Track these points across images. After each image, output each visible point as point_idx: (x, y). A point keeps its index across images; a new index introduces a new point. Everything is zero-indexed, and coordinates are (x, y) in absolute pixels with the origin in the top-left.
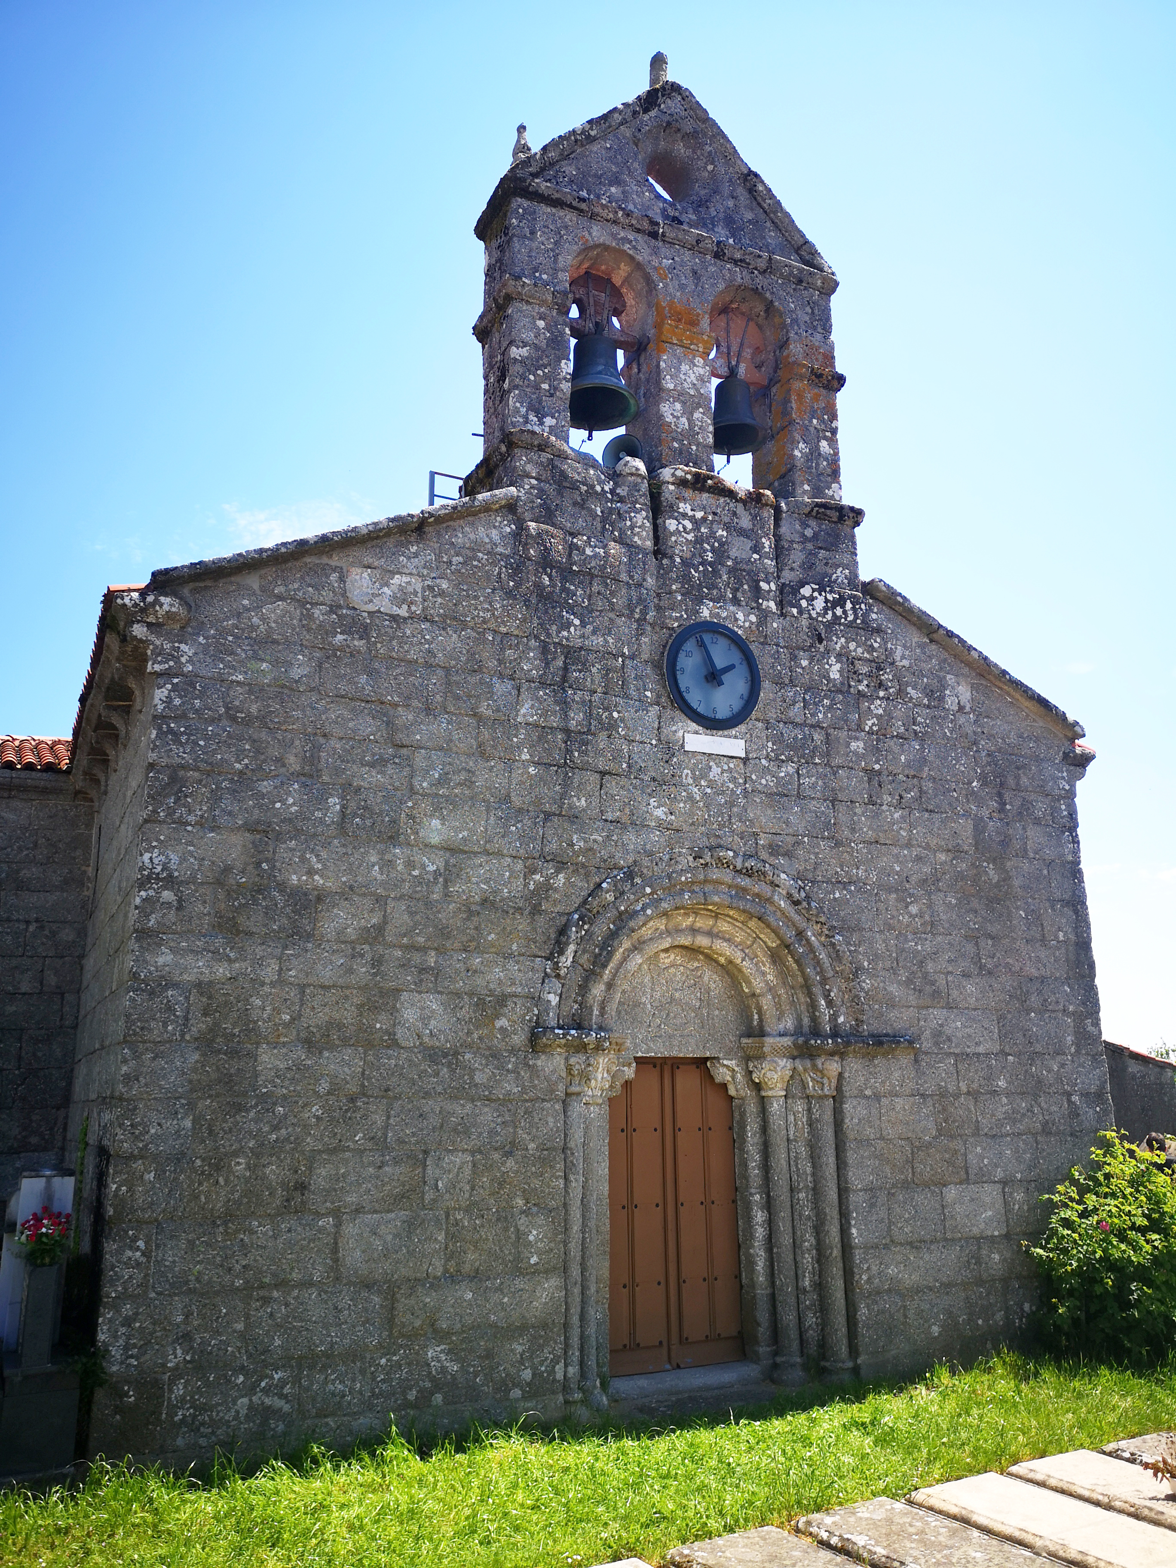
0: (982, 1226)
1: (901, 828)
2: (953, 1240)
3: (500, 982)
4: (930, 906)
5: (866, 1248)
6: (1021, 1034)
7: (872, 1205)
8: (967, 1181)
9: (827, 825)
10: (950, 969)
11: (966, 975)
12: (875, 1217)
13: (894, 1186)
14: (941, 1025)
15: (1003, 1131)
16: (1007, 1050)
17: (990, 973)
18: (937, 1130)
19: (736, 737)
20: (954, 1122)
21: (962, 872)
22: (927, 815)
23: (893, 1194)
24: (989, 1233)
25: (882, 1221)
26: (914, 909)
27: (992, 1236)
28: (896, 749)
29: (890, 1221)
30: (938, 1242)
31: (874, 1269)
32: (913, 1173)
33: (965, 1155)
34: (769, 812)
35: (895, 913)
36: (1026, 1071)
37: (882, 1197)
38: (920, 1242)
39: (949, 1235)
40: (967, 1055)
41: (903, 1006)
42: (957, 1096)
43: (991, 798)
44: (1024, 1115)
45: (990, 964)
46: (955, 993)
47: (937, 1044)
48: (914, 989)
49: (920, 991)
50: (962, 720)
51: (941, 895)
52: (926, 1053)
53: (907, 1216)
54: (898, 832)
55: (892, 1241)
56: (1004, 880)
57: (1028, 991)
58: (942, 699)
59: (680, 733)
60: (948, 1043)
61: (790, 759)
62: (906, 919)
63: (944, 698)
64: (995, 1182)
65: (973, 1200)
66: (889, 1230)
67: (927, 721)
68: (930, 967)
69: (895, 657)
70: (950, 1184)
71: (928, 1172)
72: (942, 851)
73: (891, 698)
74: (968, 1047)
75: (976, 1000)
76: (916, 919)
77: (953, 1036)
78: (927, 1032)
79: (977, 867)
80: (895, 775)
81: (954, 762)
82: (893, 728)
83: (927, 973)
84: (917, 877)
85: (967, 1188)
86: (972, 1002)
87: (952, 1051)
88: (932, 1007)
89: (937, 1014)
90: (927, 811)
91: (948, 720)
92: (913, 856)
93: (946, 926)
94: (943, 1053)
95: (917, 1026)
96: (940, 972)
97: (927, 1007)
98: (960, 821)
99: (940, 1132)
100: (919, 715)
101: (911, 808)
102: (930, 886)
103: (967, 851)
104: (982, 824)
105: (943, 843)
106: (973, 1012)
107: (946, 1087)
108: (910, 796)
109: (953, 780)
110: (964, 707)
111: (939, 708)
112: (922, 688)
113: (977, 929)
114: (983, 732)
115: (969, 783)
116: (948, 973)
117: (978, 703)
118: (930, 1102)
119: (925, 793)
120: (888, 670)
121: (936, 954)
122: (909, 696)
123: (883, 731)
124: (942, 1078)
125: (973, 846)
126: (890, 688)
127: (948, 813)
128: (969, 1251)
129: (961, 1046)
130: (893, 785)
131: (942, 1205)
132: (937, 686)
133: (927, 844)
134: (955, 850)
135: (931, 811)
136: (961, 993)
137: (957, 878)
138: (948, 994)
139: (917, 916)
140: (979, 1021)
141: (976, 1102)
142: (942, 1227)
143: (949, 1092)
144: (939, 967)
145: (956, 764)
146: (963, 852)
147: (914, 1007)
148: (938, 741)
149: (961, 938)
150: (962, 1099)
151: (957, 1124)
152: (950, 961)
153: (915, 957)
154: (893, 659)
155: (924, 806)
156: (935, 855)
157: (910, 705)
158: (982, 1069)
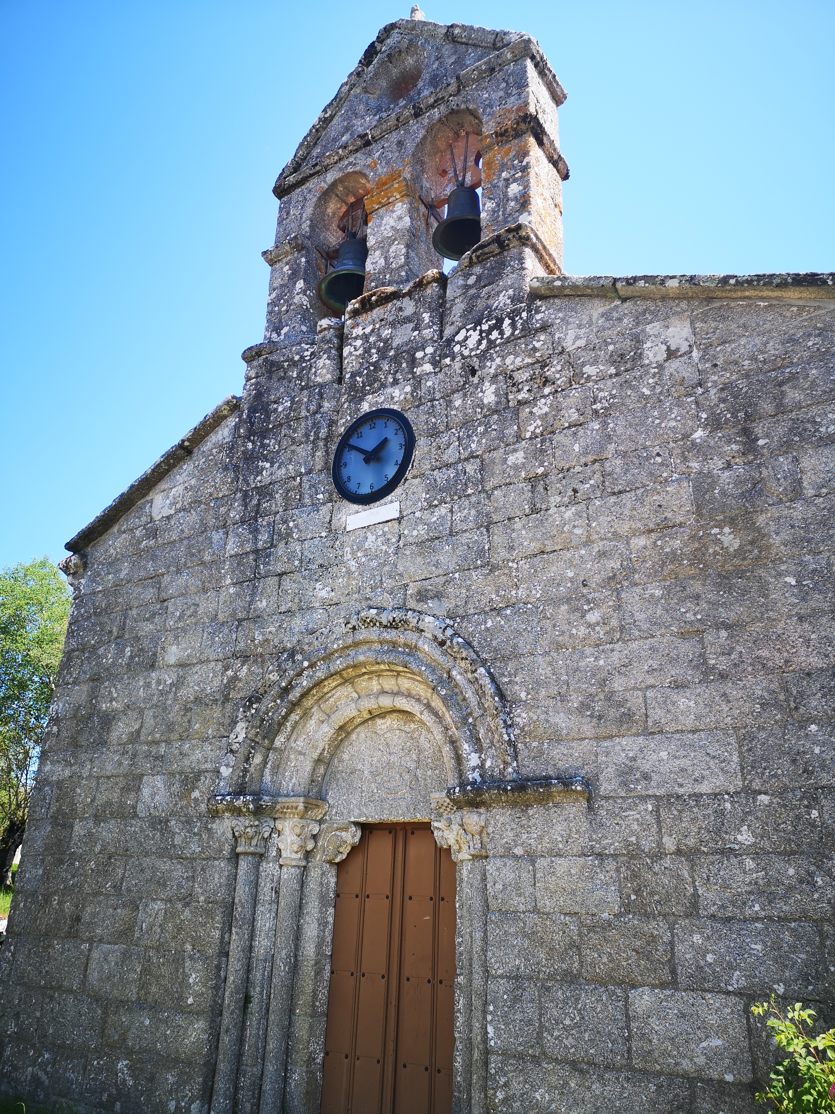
0: (701, 1060)
1: (574, 527)
2: (644, 1072)
3: (199, 762)
4: (618, 608)
5: (505, 1054)
6: (786, 761)
7: (516, 999)
8: (673, 984)
9: (481, 553)
10: (651, 681)
11: (678, 686)
12: (518, 1016)
13: (551, 977)
14: (634, 759)
15: (748, 912)
16: (756, 785)
17: (723, 676)
18: (623, 904)
19: (391, 502)
20: (652, 894)
21: (673, 552)
22: (613, 499)
23: (548, 990)
24: (715, 1076)
25: (529, 1022)
26: (593, 617)
27: (722, 1082)
28: (567, 441)
29: (541, 1026)
30: (619, 1070)
31: (516, 1087)
32: (581, 963)
33: (672, 943)
34: (419, 559)
35: (565, 627)
36: (798, 817)
37: (531, 991)
38: (588, 1063)
39: (637, 1063)
40: (678, 797)
41: (573, 740)
42: (659, 855)
43: (729, 442)
44: (790, 888)
45: (723, 664)
46: (657, 714)
47: (624, 784)
48: (592, 716)
49: (600, 718)
51: (638, 590)
52: (607, 798)
53: (567, 1022)
54: (571, 532)
55: (544, 1053)
56: (752, 543)
57: (801, 694)
58: (639, 356)
59: (344, 519)
60: (643, 783)
61: (443, 501)
62: (582, 631)
63: (642, 354)
64: (728, 993)
65: (684, 1016)
66: (540, 1037)
67: (614, 392)
68: (618, 684)
69: (564, 345)
70: (641, 986)
71: (605, 964)
72: (640, 535)
73: (560, 389)
74: (681, 786)
75: (698, 718)
76: (597, 628)
77: (653, 771)
78: (609, 769)
79: (700, 538)
80: (568, 470)
81: (657, 421)
82: (563, 420)
83: (613, 693)
84: (599, 577)
85: (673, 995)
86: (689, 722)
87: (650, 792)
88: (618, 736)
89: (627, 745)
90: (614, 494)
91: (648, 377)
92: (594, 553)
93: (644, 627)
94: (634, 797)
95: (594, 763)
96: (634, 688)
97: (611, 737)
98: (668, 489)
99: (627, 907)
100: (600, 390)
101: (590, 498)
102: (620, 583)
103: (681, 523)
104: (709, 480)
105: (639, 525)
106: (690, 736)
107: (638, 844)
108: (588, 486)
109: (657, 442)
110: (678, 350)
111: (633, 369)
112: (607, 358)
113: (700, 620)
114: (715, 365)
115: (686, 436)
116: (648, 688)
117: (707, 334)
118: (611, 865)
119: (610, 474)
120: (555, 363)
121: (627, 666)
122: (585, 376)
123: (550, 429)
124: (631, 830)
125: (693, 513)
126: (559, 379)
127: (648, 485)
128: (674, 1096)
129: (668, 786)
130: (564, 482)
131: (627, 1016)
132: (631, 346)
133: (615, 534)
134: (661, 527)
135: (620, 492)
136: (668, 711)
137: (664, 563)
138: (647, 716)
139: (598, 624)
140: (701, 747)
141: (693, 866)
142: (626, 1049)
143: (643, 851)
144: (633, 682)
145: (660, 423)
146: (674, 526)
147: (591, 739)
148: (630, 408)
149: (672, 638)
150: (667, 862)
151: (656, 897)
152: (651, 671)
153: (594, 675)
154: (562, 347)
155: (609, 490)
156: (628, 543)
157: (588, 384)
158: (704, 816)
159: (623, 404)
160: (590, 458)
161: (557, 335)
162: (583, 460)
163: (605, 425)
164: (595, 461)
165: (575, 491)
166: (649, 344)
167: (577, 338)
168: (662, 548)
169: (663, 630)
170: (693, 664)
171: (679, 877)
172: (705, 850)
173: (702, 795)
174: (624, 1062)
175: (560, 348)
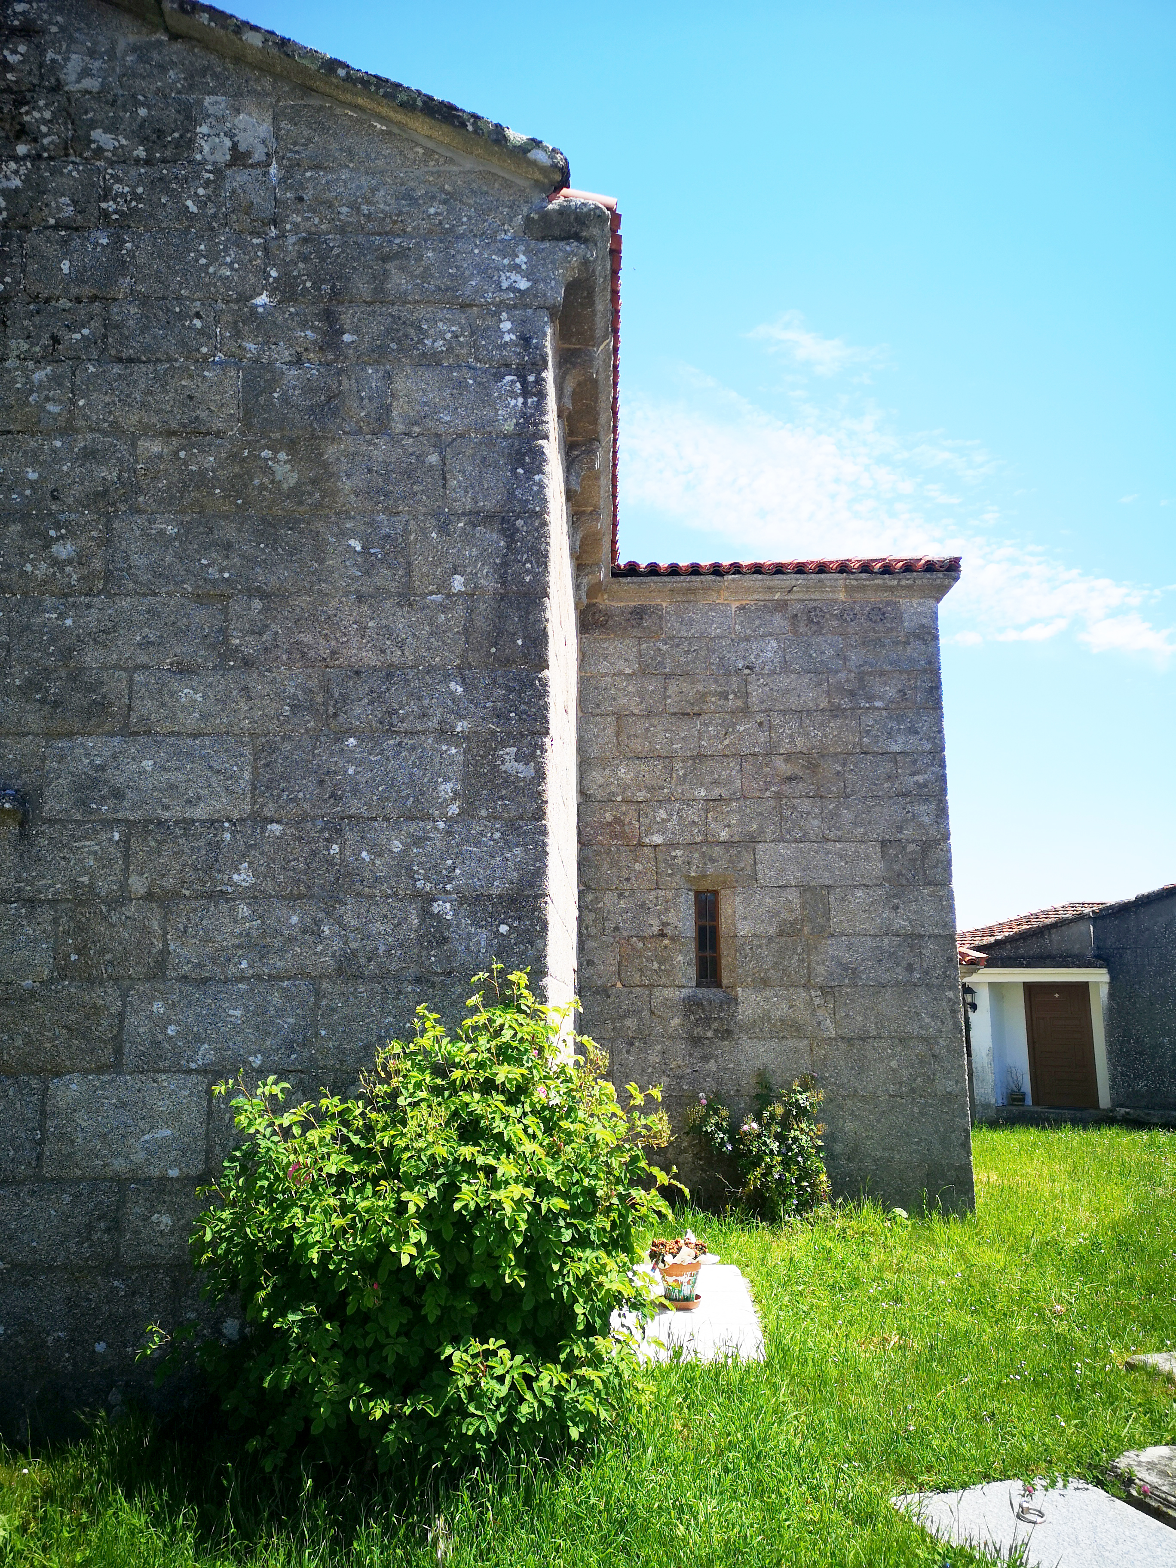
0: (139, 1157)
1: (48, 399)
2: (58, 1181)
4: (106, 542)
6: (310, 783)
8: (115, 1067)
10: (143, 659)
11: (183, 670)
14: (102, 768)
15: (232, 970)
16: (268, 812)
17: (247, 663)
18: (56, 967)
20: (102, 952)
21: (202, 473)
22: (117, 369)
24: (156, 1173)
26: (63, 550)
27: (164, 1179)
28: (50, 250)
30: (21, 1183)
33: (121, 1015)
36: (314, 853)
39: (48, 1171)
40: (160, 823)
41: (7, 734)
42: (120, 900)
43: (304, 325)
44: (291, 939)
45: (250, 647)
46: (145, 706)
47: (82, 802)
48: (43, 701)
49: (56, 704)
50: (239, 178)
51: (141, 520)
52: (51, 822)
54: (41, 407)
56: (314, 482)
57: (344, 697)
58: (187, 143)
60: (111, 802)
62: (43, 569)
63: (191, 141)
64: (190, 1071)
65: (124, 1105)
67: (140, 190)
68: (92, 658)
69: (62, 76)
70: (69, 1073)
71: (19, 1048)
72: (153, 436)
73: (45, 155)
74: (166, 808)
75: (204, 717)
76: (68, 569)
77: (128, 787)
78: (60, 781)
79: (244, 460)
80: (47, 301)
81: (203, 261)
82: (46, 211)
83: (82, 670)
84: (80, 488)
85: (113, 1080)
86: (191, 721)
87: (120, 816)
88: (83, 735)
89: (93, 747)
90: (120, 360)
91: (197, 182)
92: (76, 450)
93: (144, 578)
94: (95, 821)
95: (36, 770)
96: (116, 667)
97: (70, 735)
98: (206, 373)
99: (63, 971)
100: (119, 180)
101: (79, 358)
102: (113, 504)
103: (219, 432)
104: (268, 376)
105: (154, 420)
106: (189, 741)
107: (91, 886)
108: (78, 336)
109: (197, 295)
110: (248, 154)
111: (175, 162)
112: (135, 127)
113: (227, 580)
114: (301, 199)
115: (245, 298)
116: (137, 668)
117: (295, 144)
118: (46, 915)
119: (117, 327)
120: (41, 103)
121: (110, 633)
122: (93, 146)
123: (20, 220)
124: (84, 867)
125: (239, 421)
126: (45, 135)
127: (176, 360)
128: (96, 1205)
129: (147, 807)
130: (37, 319)
131: (43, 1113)
132: (176, 121)
133: (114, 424)
134: (188, 430)
135: (130, 360)
136: (163, 704)
137: (186, 486)
138: (130, 708)
139: (70, 562)
140: (202, 757)
141: (167, 914)
142: (35, 1155)
143: (98, 895)
144: (115, 656)
145: (207, 266)
146: (209, 434)
147: (37, 735)
148: (164, 225)
149: (183, 601)
150: (131, 909)
151: (108, 957)
152: (145, 644)
153: (53, 641)
154: (58, 80)
155: (113, 352)
156: (134, 445)
157: (98, 163)
158: (192, 849)
159: (152, 216)
160: (87, 291)
161: (50, 55)
162: (75, 291)
163: (118, 242)
164: (94, 298)
165: (56, 340)
166: (204, 129)
167: (85, 72)
168: (186, 463)
169: (171, 587)
170: (208, 641)
171: (146, 931)
172: (187, 893)
173: (193, 821)
174: (30, 1172)
175: (53, 80)
